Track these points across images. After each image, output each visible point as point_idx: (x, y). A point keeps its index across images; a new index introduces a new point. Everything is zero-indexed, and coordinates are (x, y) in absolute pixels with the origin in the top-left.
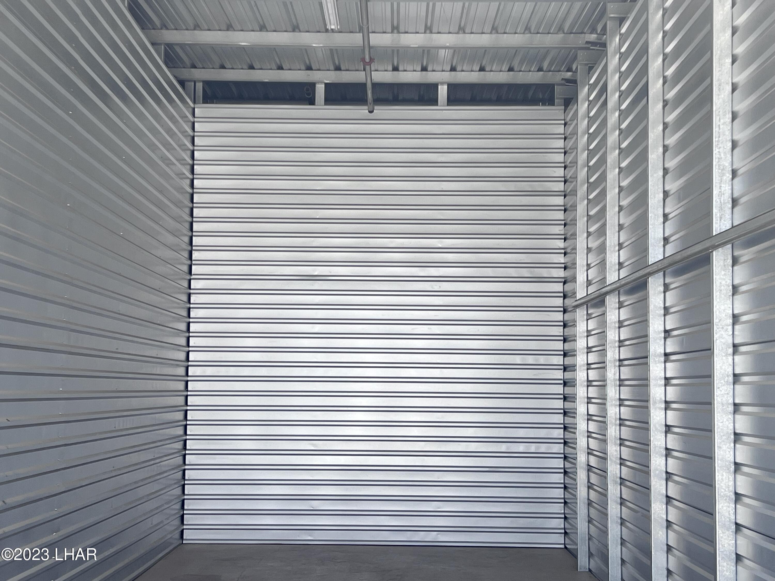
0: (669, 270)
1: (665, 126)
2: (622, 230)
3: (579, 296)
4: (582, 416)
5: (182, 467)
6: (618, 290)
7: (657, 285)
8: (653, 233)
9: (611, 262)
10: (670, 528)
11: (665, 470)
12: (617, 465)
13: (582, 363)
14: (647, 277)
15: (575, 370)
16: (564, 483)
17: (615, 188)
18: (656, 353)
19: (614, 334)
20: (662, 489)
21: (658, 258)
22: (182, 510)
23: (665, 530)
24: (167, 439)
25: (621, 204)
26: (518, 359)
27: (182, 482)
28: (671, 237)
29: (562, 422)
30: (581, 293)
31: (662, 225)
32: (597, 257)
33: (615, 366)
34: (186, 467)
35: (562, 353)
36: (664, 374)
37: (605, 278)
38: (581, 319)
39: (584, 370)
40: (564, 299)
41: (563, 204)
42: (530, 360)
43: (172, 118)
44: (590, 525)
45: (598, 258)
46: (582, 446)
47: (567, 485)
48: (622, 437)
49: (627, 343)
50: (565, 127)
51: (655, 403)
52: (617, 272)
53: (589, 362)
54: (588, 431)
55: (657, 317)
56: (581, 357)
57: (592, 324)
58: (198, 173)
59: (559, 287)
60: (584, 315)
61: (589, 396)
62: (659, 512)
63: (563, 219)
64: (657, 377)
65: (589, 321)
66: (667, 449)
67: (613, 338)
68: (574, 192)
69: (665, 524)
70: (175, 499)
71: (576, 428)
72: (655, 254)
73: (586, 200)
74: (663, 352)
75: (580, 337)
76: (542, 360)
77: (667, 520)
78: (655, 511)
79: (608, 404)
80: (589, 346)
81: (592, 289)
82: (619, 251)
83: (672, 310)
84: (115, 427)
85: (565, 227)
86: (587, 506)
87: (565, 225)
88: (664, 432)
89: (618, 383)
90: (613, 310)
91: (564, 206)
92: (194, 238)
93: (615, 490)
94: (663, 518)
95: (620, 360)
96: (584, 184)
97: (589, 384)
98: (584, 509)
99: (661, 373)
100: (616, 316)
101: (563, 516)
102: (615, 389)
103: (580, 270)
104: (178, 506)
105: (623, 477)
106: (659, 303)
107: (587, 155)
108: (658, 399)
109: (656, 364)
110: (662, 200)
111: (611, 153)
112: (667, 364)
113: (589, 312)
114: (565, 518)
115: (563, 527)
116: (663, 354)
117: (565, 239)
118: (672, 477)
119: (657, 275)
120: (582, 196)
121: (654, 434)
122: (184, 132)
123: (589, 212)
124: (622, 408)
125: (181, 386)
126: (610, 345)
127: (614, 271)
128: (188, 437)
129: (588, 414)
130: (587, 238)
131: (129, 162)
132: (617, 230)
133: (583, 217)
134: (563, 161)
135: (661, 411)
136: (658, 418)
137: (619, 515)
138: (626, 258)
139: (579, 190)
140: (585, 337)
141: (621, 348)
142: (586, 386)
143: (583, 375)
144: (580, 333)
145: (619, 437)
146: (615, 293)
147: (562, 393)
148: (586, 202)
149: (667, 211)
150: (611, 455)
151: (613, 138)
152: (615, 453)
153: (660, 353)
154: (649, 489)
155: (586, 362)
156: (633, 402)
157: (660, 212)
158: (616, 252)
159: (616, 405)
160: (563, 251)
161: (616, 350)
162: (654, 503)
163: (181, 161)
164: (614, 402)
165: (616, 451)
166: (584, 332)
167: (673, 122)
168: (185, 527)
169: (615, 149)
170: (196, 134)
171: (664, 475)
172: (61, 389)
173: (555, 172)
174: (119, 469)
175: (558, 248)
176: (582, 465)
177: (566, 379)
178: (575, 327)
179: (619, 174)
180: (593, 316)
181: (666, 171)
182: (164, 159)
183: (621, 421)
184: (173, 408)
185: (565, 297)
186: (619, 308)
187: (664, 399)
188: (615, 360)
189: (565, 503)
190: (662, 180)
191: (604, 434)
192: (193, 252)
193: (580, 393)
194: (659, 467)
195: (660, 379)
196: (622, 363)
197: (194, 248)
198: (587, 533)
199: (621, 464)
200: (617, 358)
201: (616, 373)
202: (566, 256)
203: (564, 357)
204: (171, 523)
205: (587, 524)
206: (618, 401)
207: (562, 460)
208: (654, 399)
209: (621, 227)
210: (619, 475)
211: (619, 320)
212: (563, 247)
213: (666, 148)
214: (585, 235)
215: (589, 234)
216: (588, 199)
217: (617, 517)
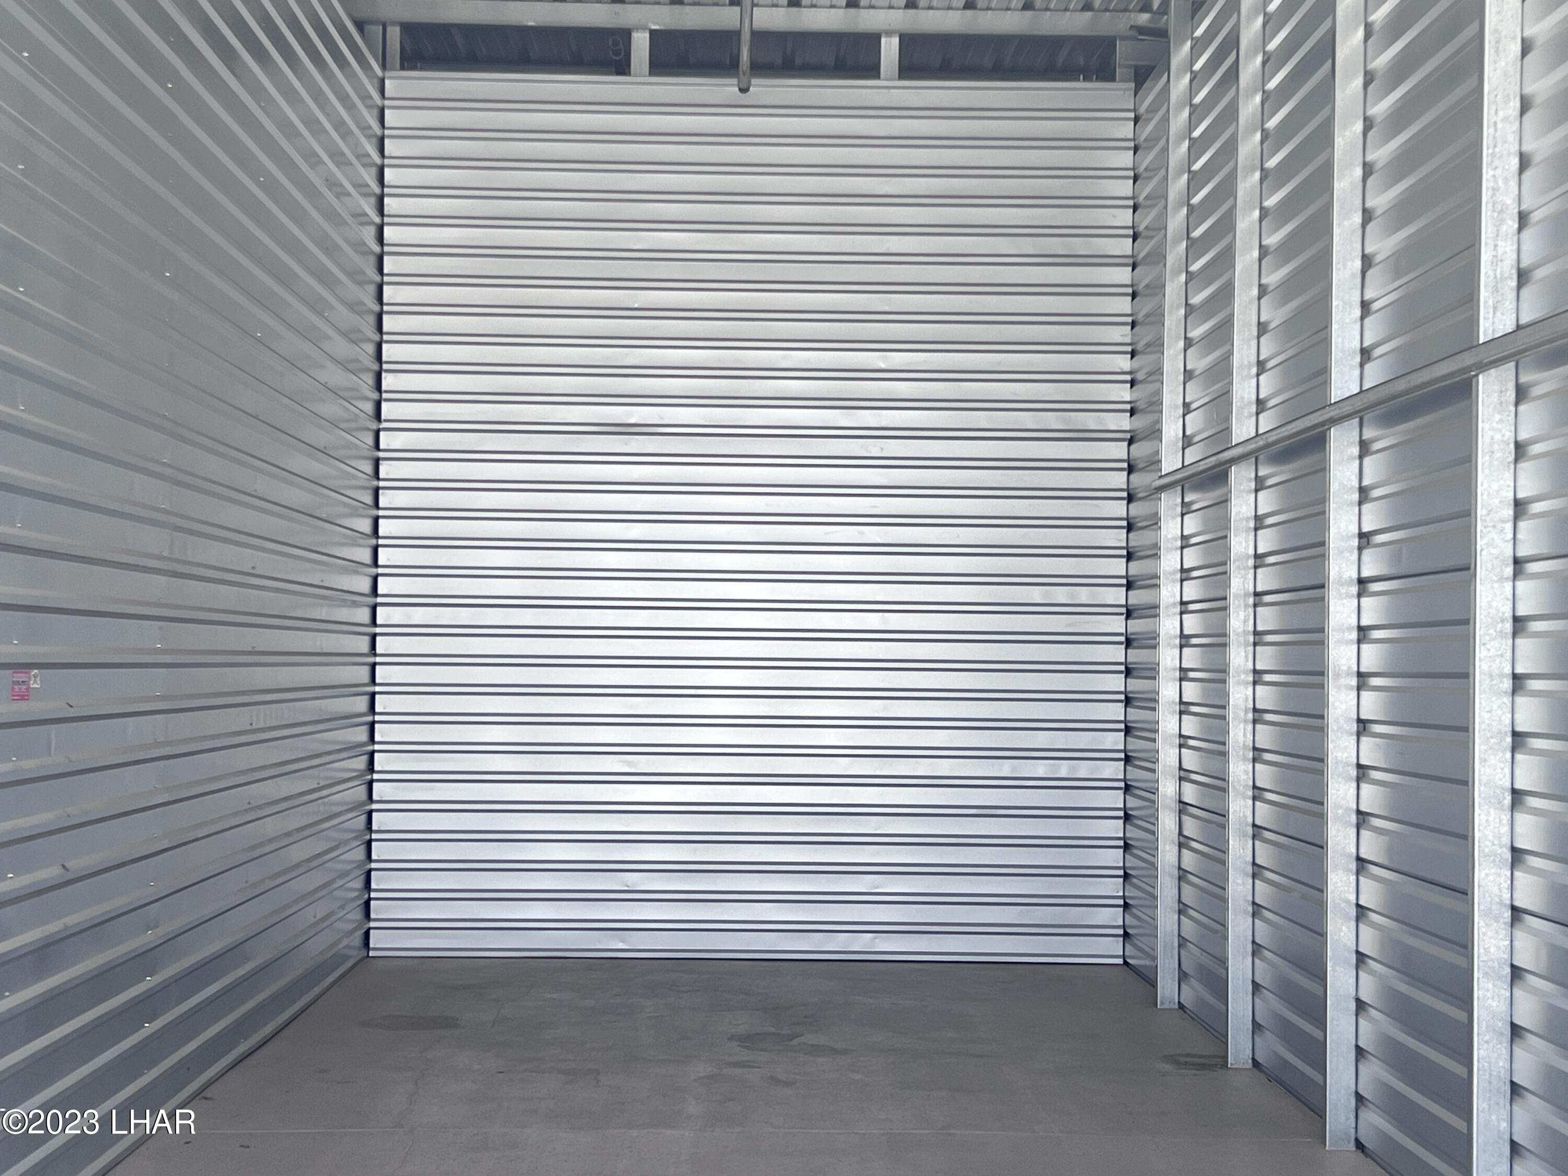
0: (1368, 415)
1: (1368, 124)
2: (1263, 334)
3: (1166, 467)
4: (1170, 705)
5: (366, 806)
6: (1257, 454)
7: (1345, 443)
8: (1340, 340)
9: (1243, 398)
10: (1364, 919)
11: (1355, 807)
12: (1248, 800)
13: (1172, 600)
14: (1327, 427)
15: (1157, 616)
16: (1124, 839)
17: (1251, 249)
18: (1341, 578)
19: (1246, 542)
20: (1349, 844)
21: (1349, 389)
22: (366, 892)
23: (1353, 924)
24: (340, 751)
25: (1263, 282)
26: (1036, 594)
27: (366, 835)
28: (1375, 348)
29: (1122, 718)
30: (1170, 462)
31: (1359, 324)
32: (1205, 390)
33: (1246, 606)
34: (374, 806)
35: (1124, 581)
36: (1356, 620)
37: (1227, 430)
38: (1170, 512)
39: (1175, 614)
40: (1129, 474)
41: (1129, 282)
42: (1061, 595)
43: (344, 98)
44: (1182, 917)
45: (1207, 392)
46: (1168, 764)
47: (1129, 842)
48: (1257, 746)
49: (1271, 560)
50: (1135, 125)
51: (1338, 676)
52: (1254, 418)
53: (1185, 599)
54: (1181, 736)
55: (1345, 506)
56: (1169, 589)
57: (1192, 524)
58: (392, 213)
59: (1119, 450)
60: (1176, 505)
61: (1183, 666)
62: (1342, 888)
63: (1129, 312)
64: (1343, 625)
65: (1186, 517)
66: (1359, 766)
67: (1243, 550)
68: (1158, 257)
69: (1353, 912)
70: (355, 868)
71: (1156, 731)
72: (1343, 381)
73: (1185, 274)
74: (1355, 576)
75: (1169, 550)
76: (1084, 595)
77: (1358, 906)
78: (1335, 888)
79: (1232, 681)
80: (1185, 567)
81: (1192, 455)
82: (1258, 375)
83: (1376, 493)
84: (251, 724)
85: (1132, 328)
86: (1177, 882)
87: (1133, 325)
88: (1355, 734)
89: (1251, 639)
90: (1245, 495)
91: (1132, 286)
92: (385, 347)
93: (1243, 849)
94: (1348, 901)
95: (1256, 594)
96: (1181, 241)
97: (1183, 641)
98: (1171, 888)
99: (1351, 618)
100: (1250, 505)
101: (1121, 902)
102: (1245, 652)
103: (1170, 416)
104: (359, 884)
105: (1258, 822)
106: (1350, 480)
107: (1186, 181)
108: (1345, 668)
109: (1342, 599)
110: (1359, 272)
111: (1245, 177)
112: (1364, 600)
113: (1186, 500)
114: (1126, 906)
115: (1122, 924)
116: (1356, 581)
117: (1133, 354)
118: (1369, 821)
119: (1347, 423)
120: (1176, 266)
121: (1334, 737)
122: (365, 128)
123: (1189, 297)
124: (1258, 688)
125: (363, 645)
126: (1237, 563)
127: (1247, 417)
128: (377, 747)
129: (1181, 702)
130: (1185, 351)
131: (271, 187)
132: (1256, 334)
133: (1178, 308)
134: (1130, 194)
135: (1349, 692)
136: (1344, 707)
137: (1250, 898)
138: (1274, 391)
139: (1170, 253)
140: (1177, 549)
141: (1259, 571)
142: (1179, 645)
143: (1173, 624)
144: (1167, 540)
145: (1251, 745)
146: (1250, 461)
147: (1123, 660)
148: (1183, 277)
149: (1368, 296)
150: (1236, 779)
151: (1249, 145)
152: (1243, 777)
153: (1350, 577)
154: (1322, 846)
155: (1179, 599)
156: (1283, 676)
157: (1355, 299)
158: (1253, 378)
159: (1247, 683)
160: (1128, 377)
161: (1248, 573)
162: (1332, 871)
163: (361, 186)
164: (1243, 677)
165: (1246, 772)
166: (1176, 540)
167: (1385, 115)
168: (372, 924)
169: (1253, 170)
170: (387, 132)
171: (1354, 818)
172: (159, 646)
173: (1114, 216)
174: (259, 807)
175: (1119, 370)
176: (1168, 801)
177: (1132, 634)
178: (1157, 530)
179: (1261, 220)
180: (1195, 507)
181: (1367, 216)
182: (332, 184)
183: (1256, 714)
184: (348, 689)
185: (1131, 470)
186: (1256, 491)
187: (1356, 669)
188: (1246, 595)
189: (1126, 876)
190: (1360, 232)
191: (1223, 740)
192: (384, 375)
193: (1166, 659)
194: (1343, 802)
195: (1349, 629)
196: (1261, 600)
197: (385, 366)
198: (1176, 933)
199: (1254, 799)
200: (1251, 589)
201: (1249, 619)
202: (1134, 388)
203: (1127, 590)
204: (347, 916)
205: (1176, 916)
206: (1251, 675)
207: (1121, 792)
208: (1337, 669)
209: (1262, 328)
210: (1250, 820)
211: (1256, 516)
212: (1129, 370)
213: (1368, 169)
214: (1181, 344)
215: (1189, 343)
216: (1187, 272)
217: (1246, 901)
